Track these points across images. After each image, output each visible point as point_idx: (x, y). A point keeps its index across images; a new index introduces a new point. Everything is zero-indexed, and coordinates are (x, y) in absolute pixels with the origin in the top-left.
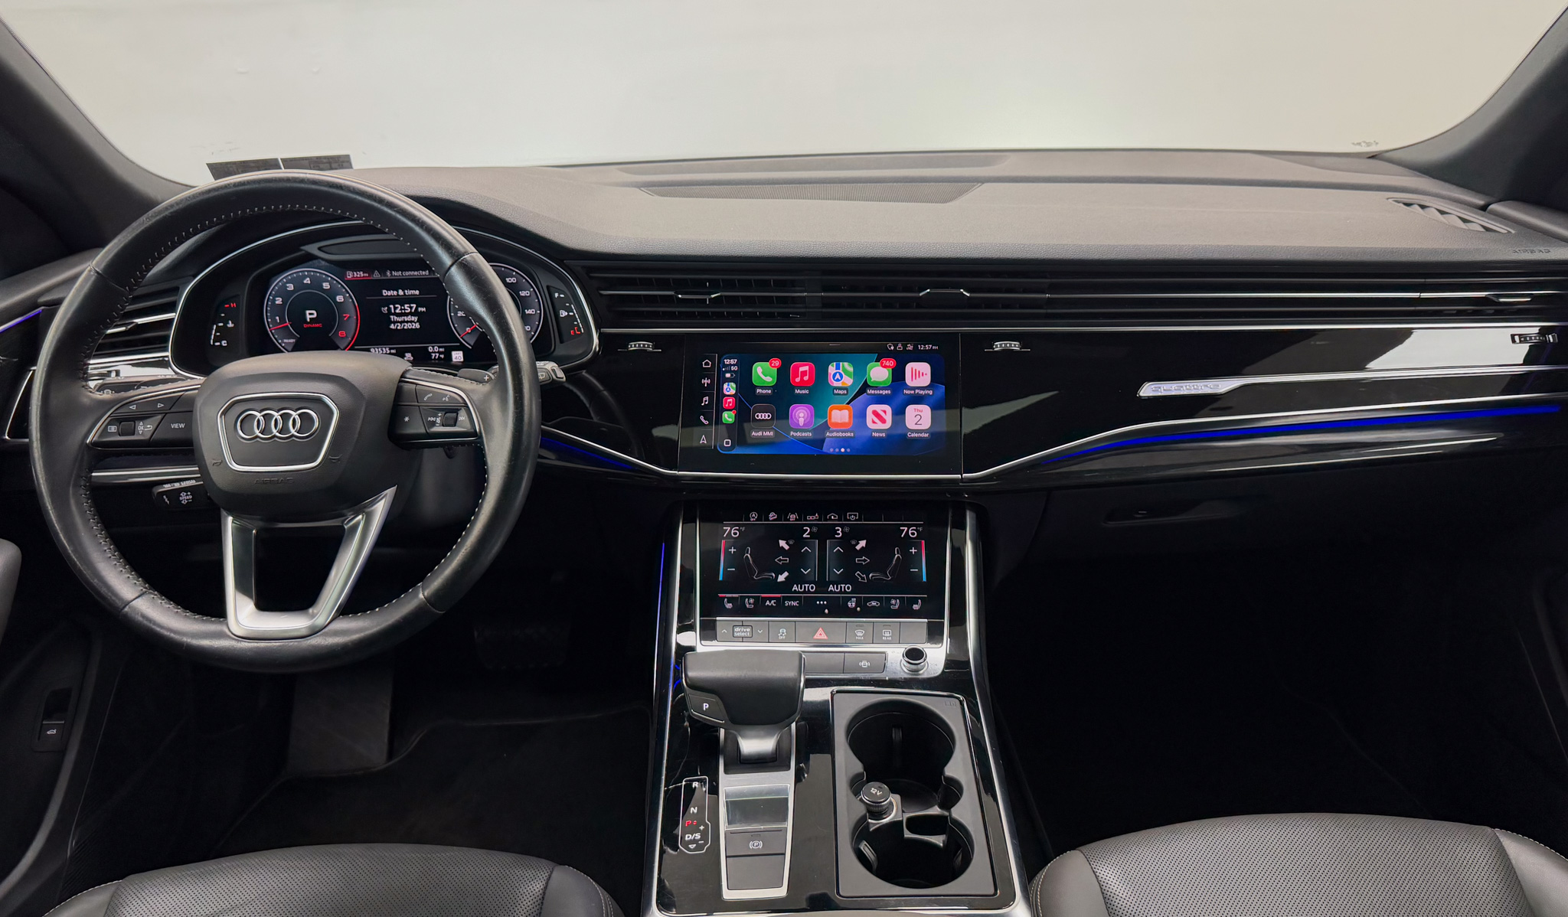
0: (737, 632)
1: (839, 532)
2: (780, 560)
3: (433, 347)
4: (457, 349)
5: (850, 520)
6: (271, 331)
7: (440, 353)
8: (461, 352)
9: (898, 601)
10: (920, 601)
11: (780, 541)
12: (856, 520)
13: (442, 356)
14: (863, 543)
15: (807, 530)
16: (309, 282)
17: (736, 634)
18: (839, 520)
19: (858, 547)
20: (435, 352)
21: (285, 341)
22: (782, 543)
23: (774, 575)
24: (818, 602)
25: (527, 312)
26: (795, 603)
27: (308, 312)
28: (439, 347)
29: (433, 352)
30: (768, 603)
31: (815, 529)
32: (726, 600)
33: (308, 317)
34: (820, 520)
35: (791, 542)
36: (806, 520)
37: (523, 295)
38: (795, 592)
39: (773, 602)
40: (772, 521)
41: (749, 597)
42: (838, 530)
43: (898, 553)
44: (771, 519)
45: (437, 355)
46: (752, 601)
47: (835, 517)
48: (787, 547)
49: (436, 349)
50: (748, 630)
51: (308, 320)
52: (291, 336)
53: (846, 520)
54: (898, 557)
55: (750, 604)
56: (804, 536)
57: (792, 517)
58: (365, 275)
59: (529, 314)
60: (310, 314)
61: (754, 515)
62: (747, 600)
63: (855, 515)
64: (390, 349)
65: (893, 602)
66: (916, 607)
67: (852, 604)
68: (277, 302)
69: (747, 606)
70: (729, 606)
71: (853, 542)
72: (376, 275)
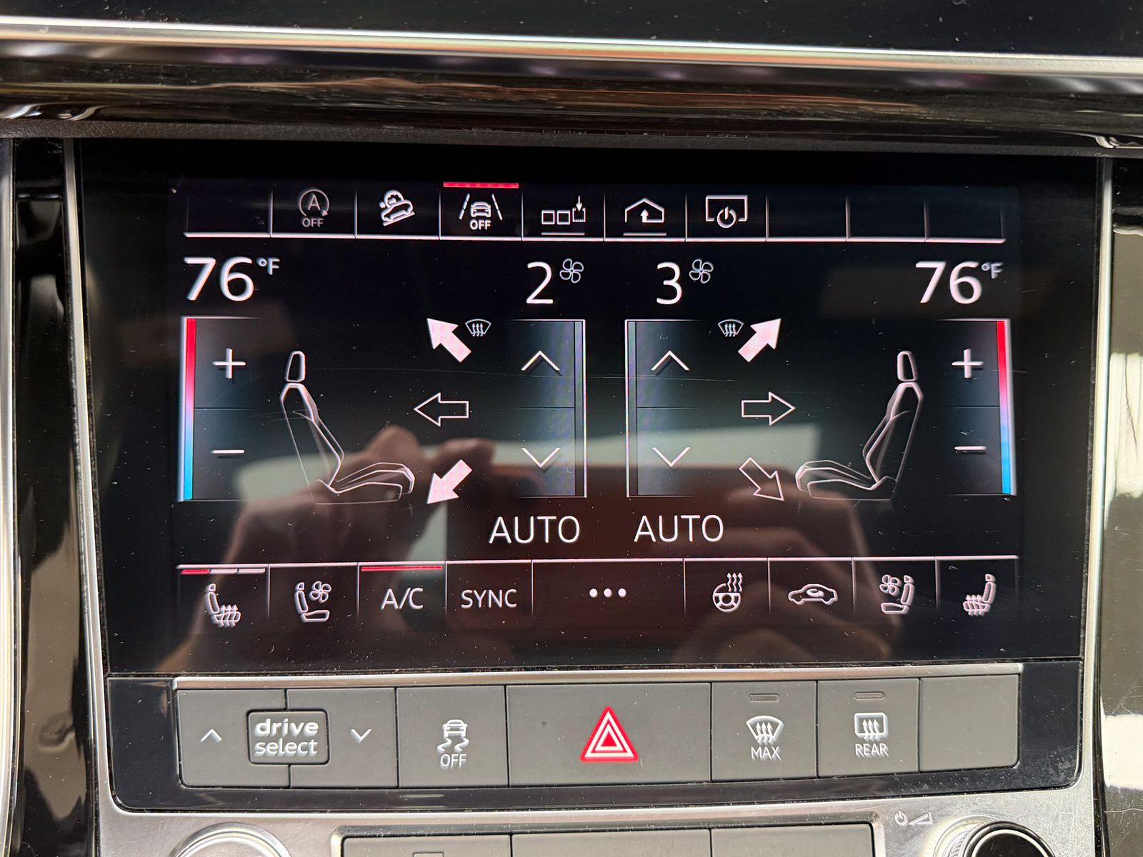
0: (267, 740)
1: (673, 283)
2: (434, 409)
5: (714, 230)
9: (908, 580)
10: (990, 579)
11: (432, 324)
12: (738, 230)
14: (767, 333)
15: (542, 272)
17: (260, 750)
18: (672, 228)
19: (749, 351)
22: (441, 333)
23: (411, 477)
24: (594, 593)
26: (500, 599)
30: (389, 599)
31: (572, 271)
32: (211, 589)
34: (592, 229)
35: (478, 330)
36: (535, 229)
38: (502, 548)
39: (409, 593)
40: (395, 228)
41: (310, 577)
42: (669, 274)
43: (908, 375)
44: (388, 222)
46: (321, 591)
47: (654, 214)
48: (460, 351)
50: (312, 728)
53: (701, 229)
54: (909, 391)
55: (314, 605)
56: (530, 300)
57: (481, 212)
61: (314, 203)
62: (300, 588)
63: (737, 206)
65: (890, 584)
66: (976, 605)
67: (727, 599)
69: (305, 615)
70: (227, 616)
71: (730, 330)
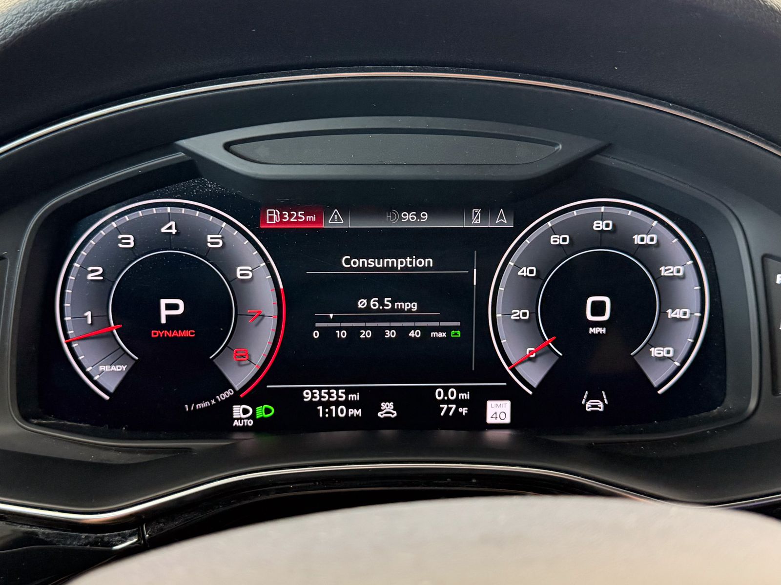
3: (446, 390)
4: (498, 395)
6: (69, 345)
7: (459, 403)
8: (508, 403)
13: (464, 411)
16: (174, 231)
20: (449, 402)
21: (101, 368)
25: (671, 314)
27: (163, 302)
28: (460, 390)
29: (443, 402)
33: (164, 313)
37: (666, 274)
45: (454, 406)
49: (453, 394)
51: (163, 321)
52: (118, 357)
58: (309, 218)
59: (674, 319)
60: (169, 307)
64: (348, 391)
68: (90, 277)
72: (335, 221)
